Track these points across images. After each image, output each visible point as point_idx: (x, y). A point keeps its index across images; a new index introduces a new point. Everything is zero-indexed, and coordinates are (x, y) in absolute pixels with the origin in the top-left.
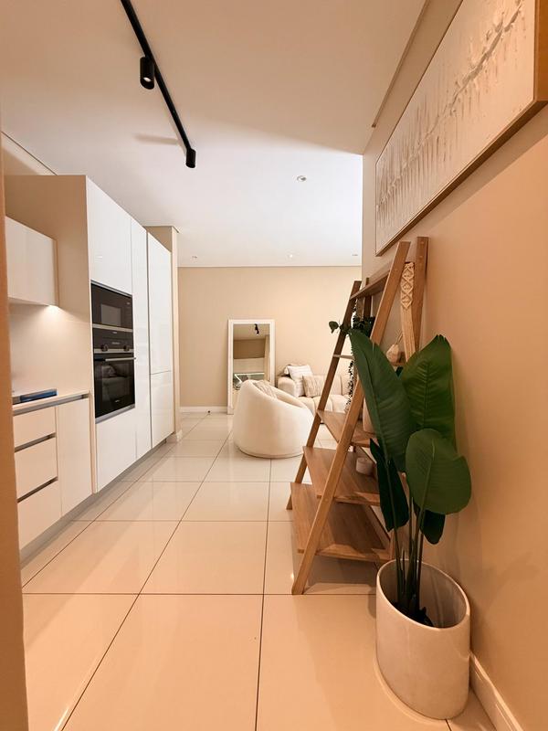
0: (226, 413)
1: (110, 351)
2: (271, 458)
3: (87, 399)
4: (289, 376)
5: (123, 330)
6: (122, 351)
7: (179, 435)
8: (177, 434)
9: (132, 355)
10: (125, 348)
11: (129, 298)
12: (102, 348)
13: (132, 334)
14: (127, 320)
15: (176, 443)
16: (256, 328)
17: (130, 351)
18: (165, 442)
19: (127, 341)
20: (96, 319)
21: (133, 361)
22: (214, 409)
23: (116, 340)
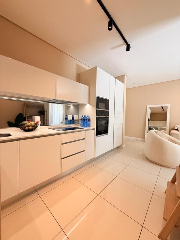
0: (144, 141)
1: (101, 116)
2: (162, 166)
3: (94, 130)
4: (177, 130)
5: (106, 110)
6: (105, 116)
7: (124, 146)
8: (123, 145)
9: (108, 118)
10: (106, 116)
11: (108, 100)
12: (99, 115)
13: (108, 111)
14: (107, 107)
15: (122, 148)
16: (162, 108)
17: (108, 117)
18: (118, 147)
19: (107, 113)
20: (98, 107)
21: (108, 120)
22: (139, 139)
23: (103, 113)
